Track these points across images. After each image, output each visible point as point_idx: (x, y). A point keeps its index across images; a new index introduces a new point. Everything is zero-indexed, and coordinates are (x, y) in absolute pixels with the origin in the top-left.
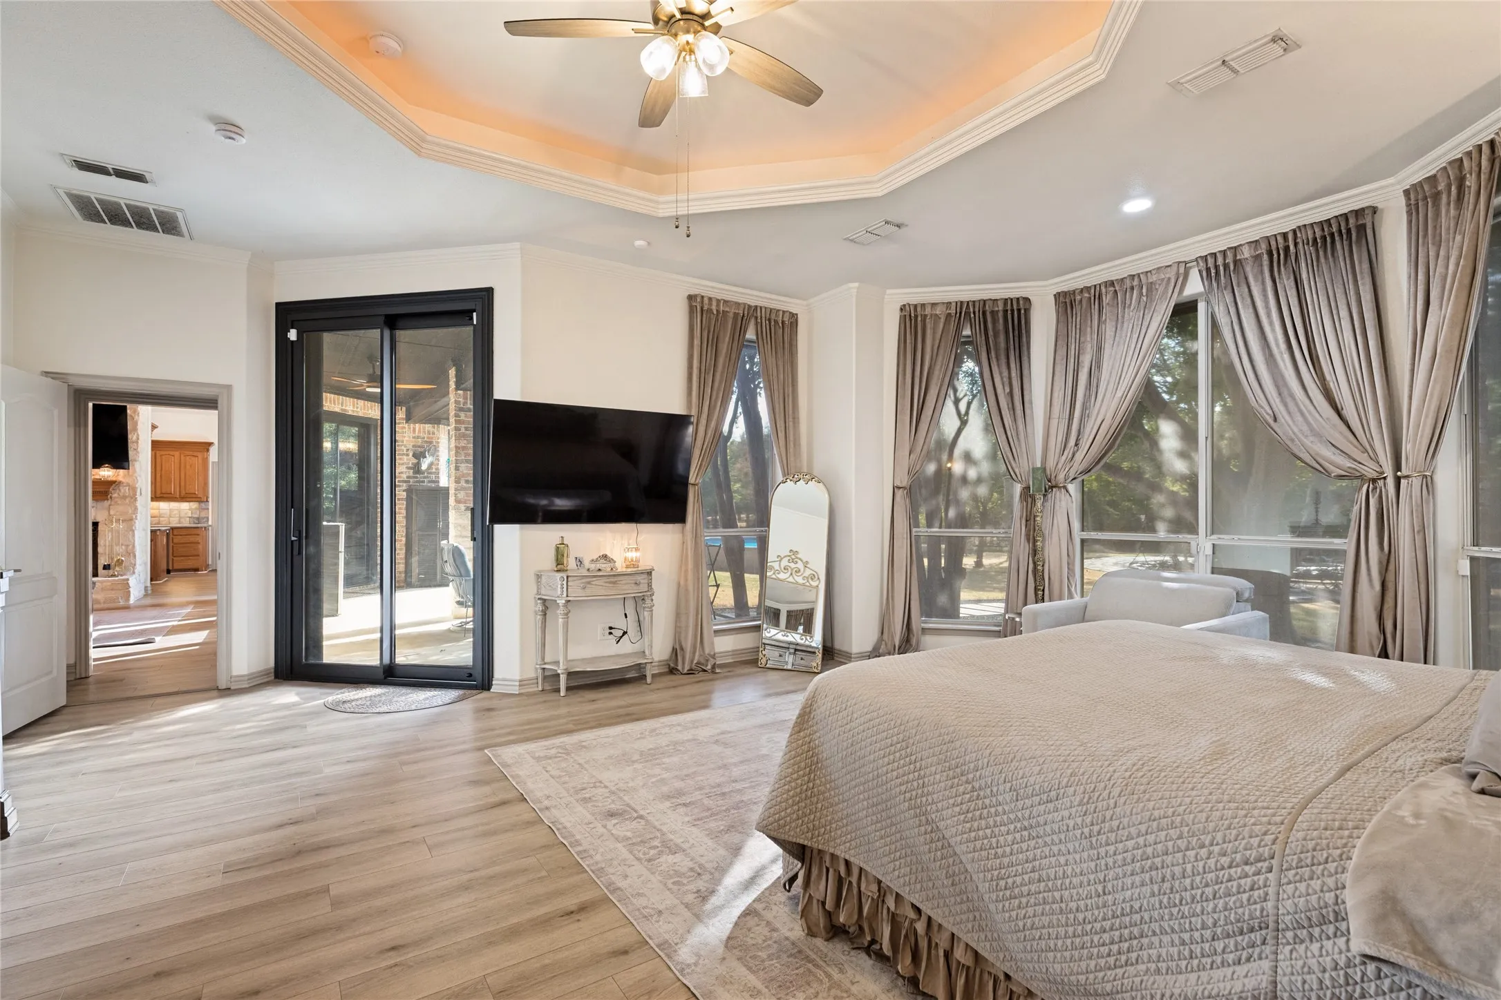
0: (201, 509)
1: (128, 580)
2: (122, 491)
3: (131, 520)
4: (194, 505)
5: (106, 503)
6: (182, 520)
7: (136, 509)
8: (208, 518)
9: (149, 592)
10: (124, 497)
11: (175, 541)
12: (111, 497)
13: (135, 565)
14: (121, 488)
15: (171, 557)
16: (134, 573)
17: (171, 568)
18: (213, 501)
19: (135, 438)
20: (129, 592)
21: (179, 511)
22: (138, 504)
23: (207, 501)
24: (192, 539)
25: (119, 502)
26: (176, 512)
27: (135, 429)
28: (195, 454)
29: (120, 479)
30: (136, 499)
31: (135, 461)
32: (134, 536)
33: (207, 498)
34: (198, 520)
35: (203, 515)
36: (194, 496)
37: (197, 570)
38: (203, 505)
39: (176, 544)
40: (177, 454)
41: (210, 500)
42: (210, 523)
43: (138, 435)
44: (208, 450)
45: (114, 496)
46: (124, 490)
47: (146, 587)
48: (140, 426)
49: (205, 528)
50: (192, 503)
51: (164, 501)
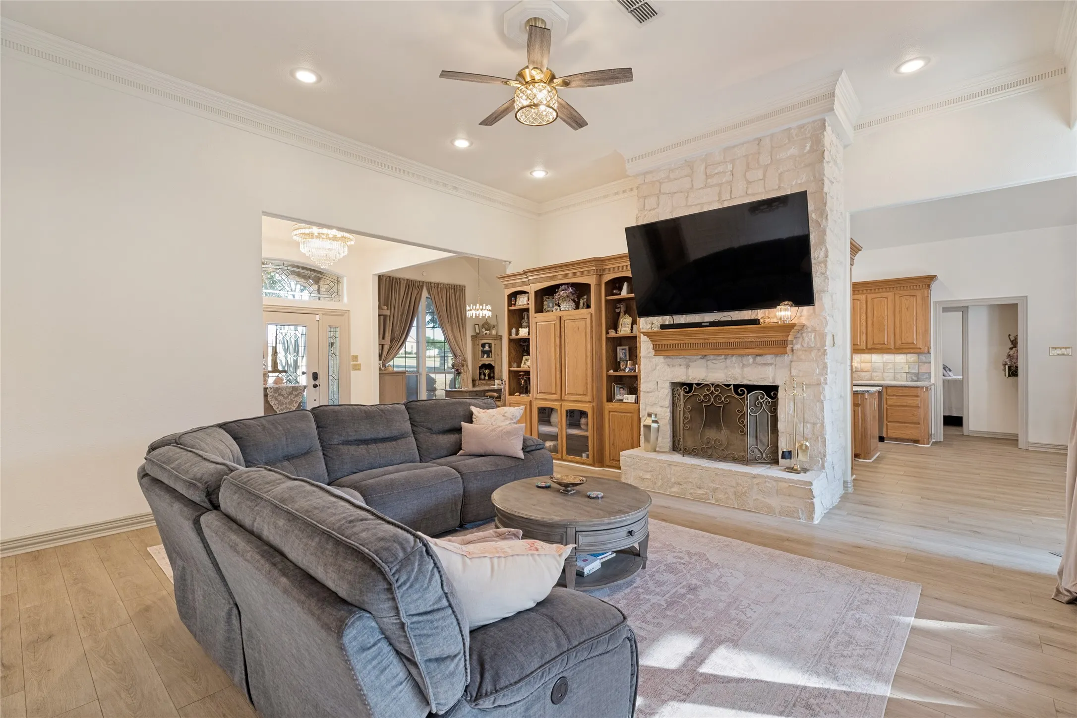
0: (920, 363)
1: (811, 484)
2: (806, 340)
3: (819, 384)
4: (912, 358)
5: (787, 359)
6: (898, 376)
7: (825, 367)
8: (930, 374)
9: (851, 490)
10: (810, 349)
11: (888, 403)
12: (792, 350)
13: (825, 456)
14: (804, 335)
15: (885, 422)
16: (823, 467)
17: (884, 435)
18: (936, 352)
19: (822, 255)
20: (813, 504)
21: (894, 364)
22: (828, 360)
23: (929, 353)
24: (910, 401)
25: (803, 357)
26: (890, 366)
27: (822, 242)
28: (913, 292)
29: (803, 321)
30: (824, 353)
31: (824, 291)
32: (822, 409)
33: (929, 348)
34: (918, 377)
35: (924, 369)
36: (912, 346)
37: (916, 441)
38: (923, 357)
39: (891, 406)
40: (890, 295)
41: (932, 350)
42: (933, 381)
43: (827, 251)
44: (929, 286)
45: (796, 347)
46: (809, 338)
47: (845, 482)
48: (829, 237)
49: (927, 388)
50: (909, 356)
51: (877, 353)
